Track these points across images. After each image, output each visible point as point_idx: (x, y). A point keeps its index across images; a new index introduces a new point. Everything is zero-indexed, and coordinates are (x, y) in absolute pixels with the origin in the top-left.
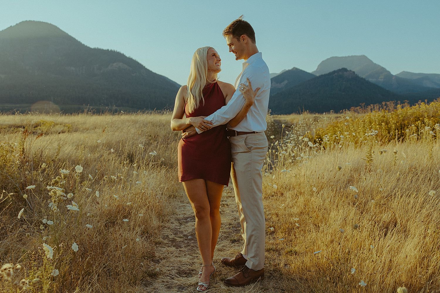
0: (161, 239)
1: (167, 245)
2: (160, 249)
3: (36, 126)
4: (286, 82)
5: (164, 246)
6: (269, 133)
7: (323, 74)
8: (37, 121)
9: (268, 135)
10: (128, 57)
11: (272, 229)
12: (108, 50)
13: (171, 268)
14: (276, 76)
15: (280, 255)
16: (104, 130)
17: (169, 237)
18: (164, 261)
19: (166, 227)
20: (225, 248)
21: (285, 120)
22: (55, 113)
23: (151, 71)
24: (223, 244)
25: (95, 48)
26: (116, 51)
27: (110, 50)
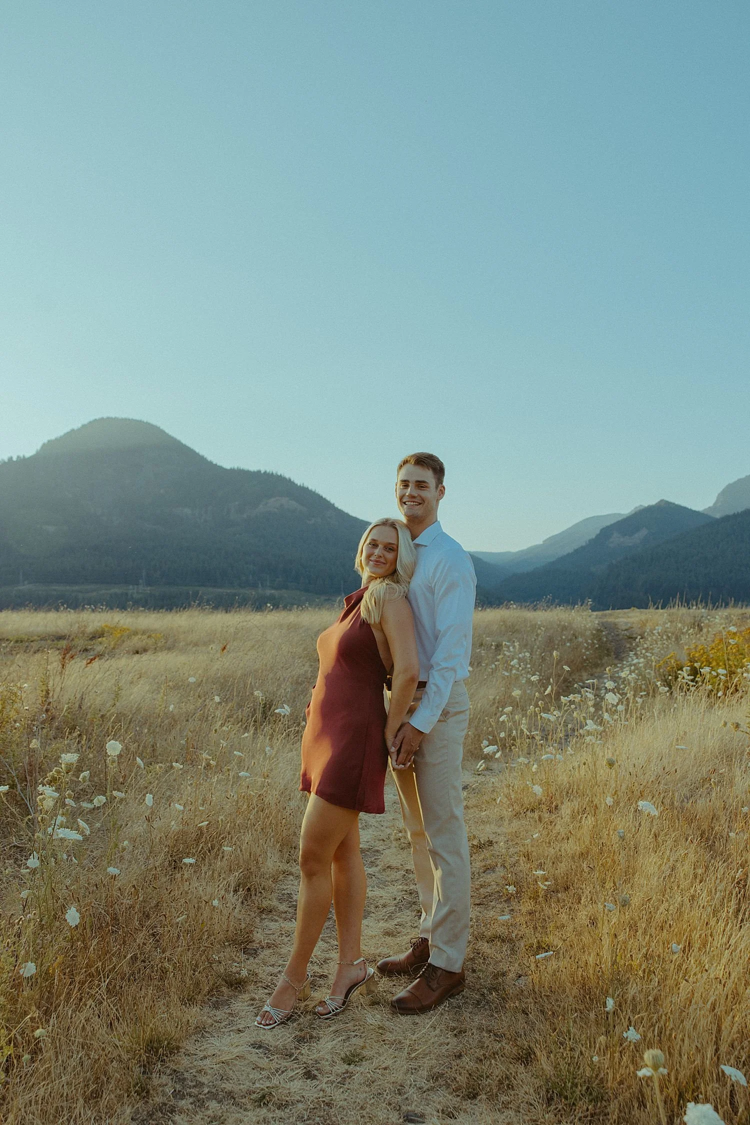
0: (275, 903)
1: (284, 915)
2: (267, 923)
3: (96, 636)
4: (644, 532)
5: (277, 918)
6: (587, 653)
7: (731, 513)
8: (99, 624)
9: (585, 657)
10: (299, 485)
11: (511, 889)
12: (259, 472)
13: (277, 971)
14: (620, 519)
15: (513, 951)
16: (225, 648)
17: (292, 898)
18: (267, 952)
19: (292, 874)
20: (400, 929)
21: (626, 623)
22: (138, 609)
23: (347, 514)
24: (399, 920)
25: (234, 469)
26: (274, 472)
27: (262, 472)
